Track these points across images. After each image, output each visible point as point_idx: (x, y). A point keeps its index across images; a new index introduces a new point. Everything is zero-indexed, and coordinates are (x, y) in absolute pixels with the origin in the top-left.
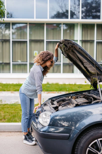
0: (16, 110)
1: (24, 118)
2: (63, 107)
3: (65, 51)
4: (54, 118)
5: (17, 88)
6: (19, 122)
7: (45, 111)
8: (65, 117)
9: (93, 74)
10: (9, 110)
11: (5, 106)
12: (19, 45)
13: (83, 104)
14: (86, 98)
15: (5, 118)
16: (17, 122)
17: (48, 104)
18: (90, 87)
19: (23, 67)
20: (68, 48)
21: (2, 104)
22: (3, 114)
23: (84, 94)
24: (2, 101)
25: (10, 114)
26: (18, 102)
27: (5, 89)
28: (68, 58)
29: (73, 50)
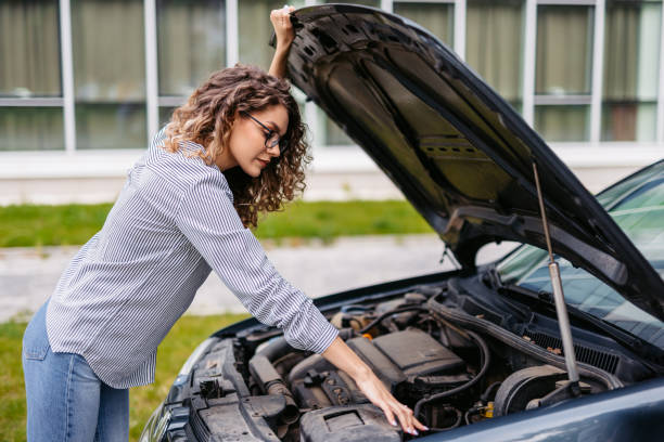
2: (329, 421)
3: (305, 68)
17: (227, 385)
18: (442, 261)
23: (413, 303)
28: (317, 103)
29: (366, 62)
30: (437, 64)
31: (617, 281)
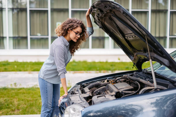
0: (34, 96)
1: (45, 112)
2: (98, 98)
3: (98, 19)
4: (87, 114)
5: (36, 67)
6: (37, 114)
7: (73, 103)
8: (101, 114)
9: (137, 50)
10: (25, 96)
11: (21, 91)
12: (38, 15)
13: (126, 92)
14: (127, 82)
15: (18, 108)
16: (34, 114)
17: (77, 92)
18: (133, 68)
19: (43, 41)
20: (104, 14)
21: (16, 89)
22: (16, 102)
23: (125, 77)
24: (17, 84)
25: (27, 102)
26: (37, 85)
27: (22, 69)
28: (102, 29)
29: (111, 16)
30: (122, 12)
31: (168, 65)
